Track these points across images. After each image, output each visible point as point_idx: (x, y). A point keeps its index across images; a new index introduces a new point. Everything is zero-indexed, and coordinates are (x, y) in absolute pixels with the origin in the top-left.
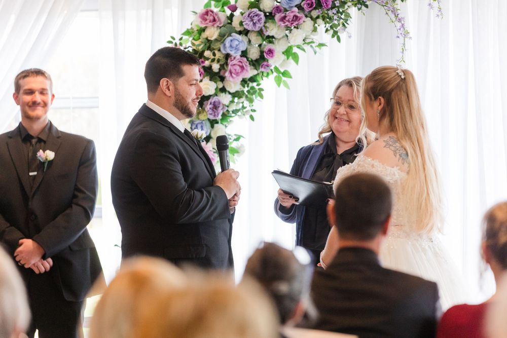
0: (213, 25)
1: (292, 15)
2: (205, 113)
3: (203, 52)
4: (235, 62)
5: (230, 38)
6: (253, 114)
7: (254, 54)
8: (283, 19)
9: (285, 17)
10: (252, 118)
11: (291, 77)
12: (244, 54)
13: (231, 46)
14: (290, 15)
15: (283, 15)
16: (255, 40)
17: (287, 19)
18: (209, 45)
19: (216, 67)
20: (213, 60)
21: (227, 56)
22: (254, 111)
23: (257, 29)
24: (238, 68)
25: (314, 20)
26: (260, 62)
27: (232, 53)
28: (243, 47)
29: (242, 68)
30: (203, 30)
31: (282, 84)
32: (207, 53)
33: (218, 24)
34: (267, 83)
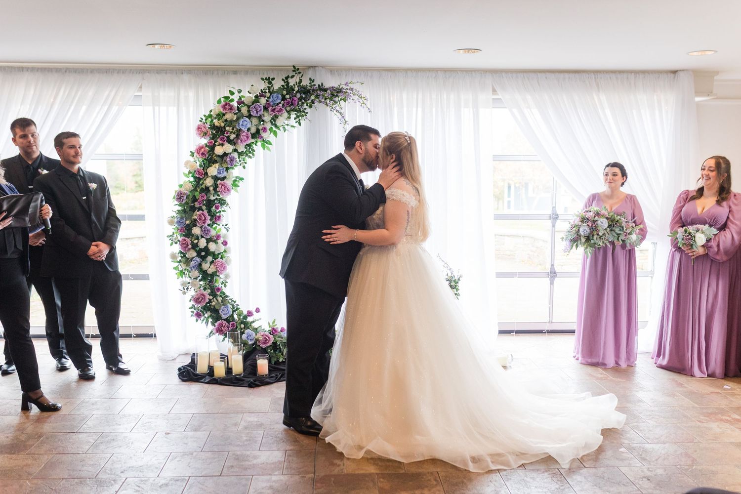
0: (230, 112)
1: (279, 108)
2: (226, 164)
3: (224, 127)
4: (244, 134)
5: (243, 120)
6: (245, 165)
7: (253, 130)
8: (273, 110)
9: (275, 109)
10: (244, 167)
11: (271, 145)
12: (249, 129)
13: (242, 125)
14: (278, 108)
15: (274, 108)
16: (255, 121)
17: (276, 110)
18: (229, 123)
19: (233, 136)
20: (231, 133)
21: (240, 130)
22: (246, 163)
23: (258, 115)
24: (245, 137)
25: (288, 112)
26: (257, 135)
27: (243, 129)
28: (249, 126)
29: (248, 137)
30: (224, 115)
31: (265, 149)
32: (227, 128)
33: (233, 111)
34: (258, 148)
